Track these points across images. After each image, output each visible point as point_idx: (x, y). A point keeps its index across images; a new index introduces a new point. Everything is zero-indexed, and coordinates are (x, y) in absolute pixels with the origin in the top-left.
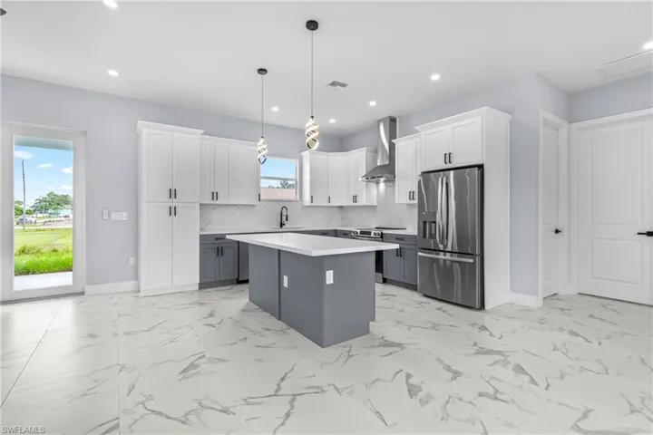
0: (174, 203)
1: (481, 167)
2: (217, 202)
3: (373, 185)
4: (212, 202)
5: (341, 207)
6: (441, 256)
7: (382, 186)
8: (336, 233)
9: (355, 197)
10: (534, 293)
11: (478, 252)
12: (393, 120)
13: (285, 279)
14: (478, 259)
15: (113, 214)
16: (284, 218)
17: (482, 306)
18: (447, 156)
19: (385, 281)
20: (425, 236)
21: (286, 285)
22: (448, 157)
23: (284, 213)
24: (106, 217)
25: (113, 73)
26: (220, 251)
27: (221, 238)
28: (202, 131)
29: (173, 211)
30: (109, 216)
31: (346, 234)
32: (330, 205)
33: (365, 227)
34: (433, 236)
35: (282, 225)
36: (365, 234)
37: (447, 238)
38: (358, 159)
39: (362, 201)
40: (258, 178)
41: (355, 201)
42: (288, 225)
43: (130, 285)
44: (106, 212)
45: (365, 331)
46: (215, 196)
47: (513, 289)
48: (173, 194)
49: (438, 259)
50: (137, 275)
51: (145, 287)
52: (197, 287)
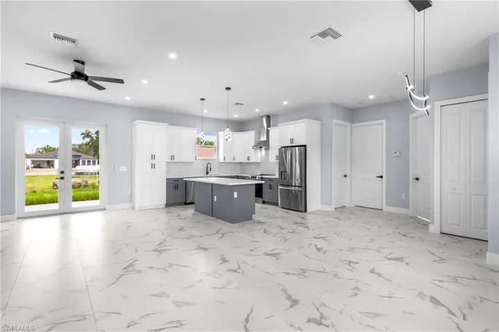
0: (153, 162)
1: (305, 146)
3: (258, 151)
4: (171, 161)
5: (241, 163)
6: (293, 188)
7: (263, 151)
8: (238, 177)
9: (248, 158)
10: (330, 204)
11: (303, 185)
12: (268, 117)
13: (215, 197)
14: (303, 188)
15: (120, 168)
16: (209, 169)
17: (306, 211)
19: (264, 202)
20: (282, 179)
21: (215, 200)
22: (292, 140)
23: (209, 166)
24: (117, 169)
26: (176, 187)
27: (176, 180)
29: (153, 166)
31: (243, 178)
32: (234, 162)
33: (254, 175)
34: (285, 179)
35: (207, 173)
36: (254, 178)
38: (249, 137)
39: (252, 160)
40: (196, 147)
41: (248, 159)
42: (210, 173)
43: (128, 205)
44: (117, 167)
45: (250, 219)
46: (172, 158)
47: (322, 203)
48: (153, 157)
49: (292, 190)
50: (131, 200)
51: (137, 206)
52: (164, 206)
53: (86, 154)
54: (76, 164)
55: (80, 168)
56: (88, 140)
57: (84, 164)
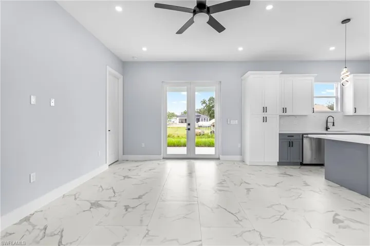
0: (265, 115)
2: (285, 114)
4: (283, 114)
15: (231, 121)
16: (330, 124)
24: (229, 123)
25: (241, 49)
26: (291, 144)
27: (291, 136)
28: (281, 72)
29: (265, 120)
30: (230, 121)
35: (327, 129)
40: (312, 98)
43: (238, 158)
44: (229, 120)
46: (285, 110)
48: (265, 110)
50: (242, 153)
51: (248, 160)
52: (276, 164)
53: (203, 114)
54: (198, 120)
55: (200, 123)
56: (204, 105)
57: (202, 121)
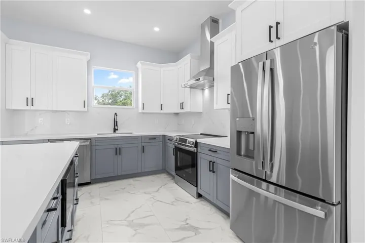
2: (32, 108)
3: (198, 92)
4: (27, 108)
9: (182, 105)
12: (214, 21)
14: (336, 211)
18: (274, 31)
20: (239, 153)
32: (162, 112)
36: (183, 141)
37: (271, 159)
39: (187, 109)
41: (182, 108)
46: (30, 101)
